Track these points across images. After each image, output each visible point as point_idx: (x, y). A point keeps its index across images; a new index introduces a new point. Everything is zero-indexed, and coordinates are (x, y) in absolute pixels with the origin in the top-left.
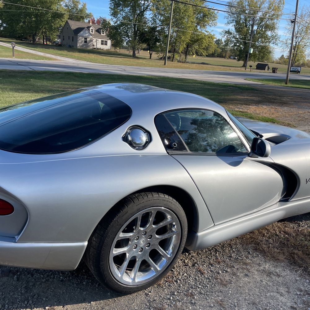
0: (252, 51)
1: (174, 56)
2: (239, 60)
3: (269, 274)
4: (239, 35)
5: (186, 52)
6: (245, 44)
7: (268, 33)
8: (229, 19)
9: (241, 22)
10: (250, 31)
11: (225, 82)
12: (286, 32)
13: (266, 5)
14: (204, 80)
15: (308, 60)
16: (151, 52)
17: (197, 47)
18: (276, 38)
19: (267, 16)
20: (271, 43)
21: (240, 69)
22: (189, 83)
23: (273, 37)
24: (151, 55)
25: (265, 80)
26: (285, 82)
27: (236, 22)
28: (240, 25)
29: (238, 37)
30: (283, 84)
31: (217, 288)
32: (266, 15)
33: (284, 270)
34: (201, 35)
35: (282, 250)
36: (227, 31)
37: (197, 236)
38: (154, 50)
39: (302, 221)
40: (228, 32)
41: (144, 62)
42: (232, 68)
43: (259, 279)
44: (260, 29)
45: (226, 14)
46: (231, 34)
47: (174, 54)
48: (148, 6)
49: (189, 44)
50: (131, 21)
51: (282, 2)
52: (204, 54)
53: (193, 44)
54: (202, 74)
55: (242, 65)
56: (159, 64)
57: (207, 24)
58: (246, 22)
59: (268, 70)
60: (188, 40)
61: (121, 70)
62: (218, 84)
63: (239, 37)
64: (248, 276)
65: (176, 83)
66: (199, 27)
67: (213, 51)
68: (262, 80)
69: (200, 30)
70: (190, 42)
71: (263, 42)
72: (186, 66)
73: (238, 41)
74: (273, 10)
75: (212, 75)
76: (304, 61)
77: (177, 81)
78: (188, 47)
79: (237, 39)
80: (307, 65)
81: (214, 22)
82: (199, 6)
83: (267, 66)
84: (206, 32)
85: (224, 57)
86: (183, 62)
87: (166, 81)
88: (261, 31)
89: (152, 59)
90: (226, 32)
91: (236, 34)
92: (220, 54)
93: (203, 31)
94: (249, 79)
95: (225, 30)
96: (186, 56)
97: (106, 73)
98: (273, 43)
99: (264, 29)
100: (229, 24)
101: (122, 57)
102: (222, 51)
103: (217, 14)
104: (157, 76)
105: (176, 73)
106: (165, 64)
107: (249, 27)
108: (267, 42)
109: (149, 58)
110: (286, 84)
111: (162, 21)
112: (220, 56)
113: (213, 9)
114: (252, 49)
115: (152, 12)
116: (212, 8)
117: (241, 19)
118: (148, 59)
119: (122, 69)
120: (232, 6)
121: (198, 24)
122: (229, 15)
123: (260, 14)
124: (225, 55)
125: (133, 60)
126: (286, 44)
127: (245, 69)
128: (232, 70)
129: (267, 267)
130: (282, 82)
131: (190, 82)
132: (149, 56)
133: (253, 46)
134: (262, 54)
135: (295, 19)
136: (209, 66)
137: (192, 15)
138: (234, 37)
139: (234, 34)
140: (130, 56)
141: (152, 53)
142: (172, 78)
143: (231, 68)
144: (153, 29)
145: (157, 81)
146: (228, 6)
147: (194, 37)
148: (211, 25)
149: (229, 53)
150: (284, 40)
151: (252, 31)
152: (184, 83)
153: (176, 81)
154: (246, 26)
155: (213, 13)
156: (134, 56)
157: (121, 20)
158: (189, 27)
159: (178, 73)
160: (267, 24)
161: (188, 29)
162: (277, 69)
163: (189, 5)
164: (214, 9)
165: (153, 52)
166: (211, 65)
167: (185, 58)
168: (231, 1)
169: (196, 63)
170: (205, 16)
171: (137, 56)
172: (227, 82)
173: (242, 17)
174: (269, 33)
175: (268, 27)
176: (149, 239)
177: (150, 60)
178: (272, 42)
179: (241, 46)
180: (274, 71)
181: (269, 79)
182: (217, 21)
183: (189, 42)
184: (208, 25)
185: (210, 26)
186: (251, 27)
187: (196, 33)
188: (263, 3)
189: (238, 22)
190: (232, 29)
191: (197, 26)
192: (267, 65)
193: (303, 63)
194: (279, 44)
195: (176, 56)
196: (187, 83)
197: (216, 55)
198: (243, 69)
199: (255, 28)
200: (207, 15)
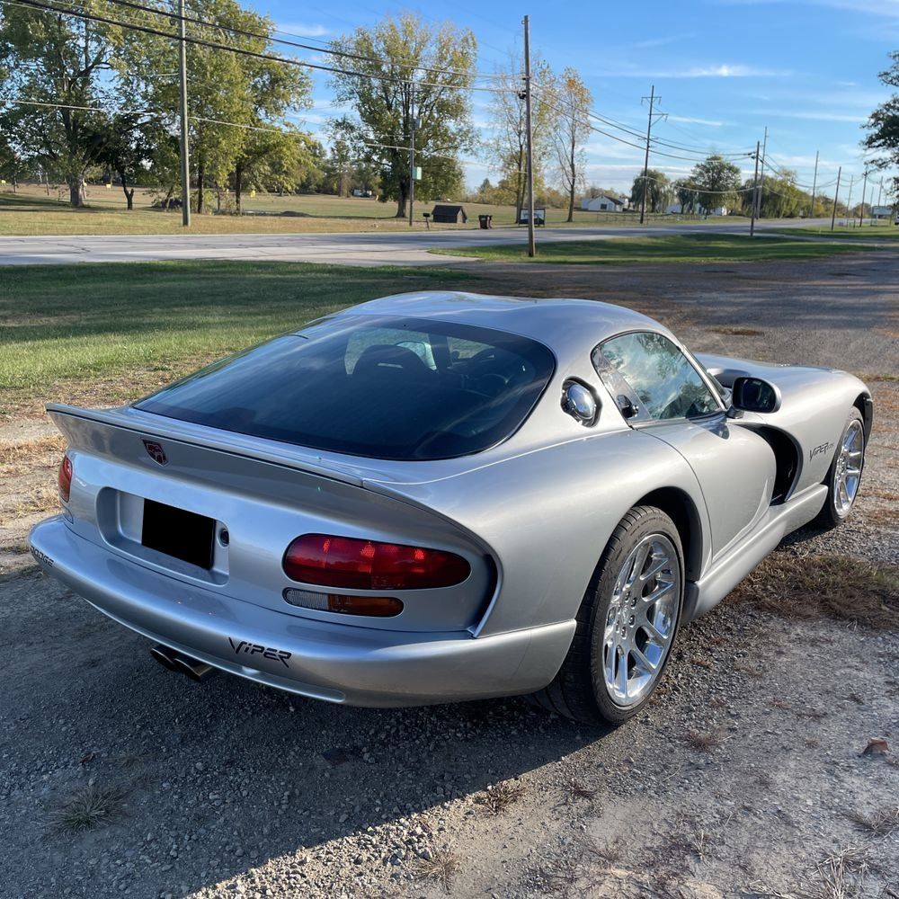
0: (419, 173)
1: (200, 196)
2: (383, 199)
3: (814, 642)
4: (375, 131)
5: (238, 184)
6: (394, 155)
7: (448, 124)
8: (341, 88)
9: (374, 96)
10: (401, 121)
11: (390, 264)
12: (492, 120)
13: (432, 50)
14: (331, 262)
15: (549, 189)
16: (129, 189)
17: (267, 168)
18: (470, 135)
19: (439, 79)
20: (459, 151)
21: (398, 225)
22: (297, 272)
23: (465, 134)
24: (129, 197)
25: (479, 251)
26: (526, 251)
27: (361, 95)
28: (374, 103)
29: (372, 136)
30: (524, 257)
31: (751, 683)
32: (437, 77)
33: (832, 631)
34: (273, 134)
35: (801, 600)
36: (340, 121)
37: (698, 589)
38: (138, 183)
39: (793, 544)
40: (344, 125)
41: (118, 221)
42: (378, 223)
43: (804, 655)
44: (427, 113)
45: (332, 76)
46: (352, 128)
47: (200, 192)
48: (101, 54)
49: (243, 161)
50: (51, 98)
51: (470, 41)
52: (290, 188)
53: (254, 161)
54: (313, 244)
55: (396, 213)
56: (168, 223)
57: (286, 105)
58: (386, 95)
59: (464, 222)
60: (238, 151)
61: (73, 249)
62: (372, 268)
63: (376, 137)
64: (783, 653)
65: (258, 276)
66: (262, 112)
67: (304, 177)
68: (472, 250)
69: (267, 121)
70: (246, 156)
71: (437, 149)
72: (247, 223)
73: (374, 148)
74: (450, 64)
75: (342, 247)
76: (542, 192)
77: (260, 271)
78: (239, 169)
79: (372, 141)
80: (548, 203)
81: (302, 97)
82: (256, 55)
83: (460, 212)
84: (287, 125)
85: (338, 193)
86: (231, 214)
87: (230, 272)
88: (429, 119)
89: (136, 209)
90: (338, 125)
91: (365, 128)
92: (325, 184)
93: (276, 124)
94: (440, 251)
95: (335, 118)
96: (238, 196)
97: (36, 263)
98: (466, 150)
99: (436, 115)
100: (342, 103)
101: (37, 208)
102: (329, 177)
103: (309, 76)
104: (196, 261)
105: (241, 246)
106: (186, 222)
107: (396, 111)
108: (450, 148)
109: (126, 206)
110: (531, 255)
111: (154, 100)
112: (325, 189)
113: (294, 63)
114: (419, 170)
115: (117, 73)
116: (293, 60)
117: (371, 88)
118: (124, 209)
119: (72, 246)
120: (342, 55)
121: (260, 103)
122: (339, 76)
123: (420, 74)
124: (339, 187)
125: (78, 218)
126: (498, 150)
127: (411, 224)
128: (378, 229)
129: (799, 631)
130: (521, 251)
131: (295, 269)
132: (126, 201)
133: (418, 160)
134: (442, 181)
135: (528, 90)
136: (311, 220)
137: (240, 80)
138: (361, 137)
139: (360, 128)
140: (65, 205)
141: (132, 191)
142: (240, 261)
143: (374, 222)
144: (126, 122)
145: (202, 276)
146: (332, 55)
147: (254, 140)
148: (297, 107)
149: (347, 181)
150: (491, 142)
151: (407, 120)
152: (280, 274)
153: (255, 270)
154: (389, 107)
155: (296, 74)
156: (76, 204)
157: (19, 99)
158: (238, 113)
159: (247, 247)
160: (443, 101)
161: (235, 121)
162: (490, 217)
163: (227, 52)
164: (298, 61)
165: (135, 189)
166: (311, 216)
167: (238, 202)
168: (339, 40)
169: (271, 215)
170: (277, 82)
171: (85, 203)
172: (394, 264)
173: (376, 82)
174: (451, 125)
175: (444, 108)
176: (634, 606)
177: (130, 212)
178: (462, 148)
179: (384, 161)
180: (484, 222)
181: (486, 247)
182: (311, 95)
183: (243, 157)
184: (288, 105)
185: (295, 108)
186: (401, 109)
187: (256, 129)
188: (422, 43)
189: (365, 98)
190: (351, 116)
191: (256, 110)
192: (459, 208)
193: (540, 198)
194: (480, 153)
195: (209, 197)
196: (290, 273)
197: (313, 187)
198: (404, 223)
199: (414, 111)
200: (281, 79)
